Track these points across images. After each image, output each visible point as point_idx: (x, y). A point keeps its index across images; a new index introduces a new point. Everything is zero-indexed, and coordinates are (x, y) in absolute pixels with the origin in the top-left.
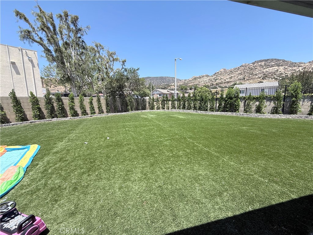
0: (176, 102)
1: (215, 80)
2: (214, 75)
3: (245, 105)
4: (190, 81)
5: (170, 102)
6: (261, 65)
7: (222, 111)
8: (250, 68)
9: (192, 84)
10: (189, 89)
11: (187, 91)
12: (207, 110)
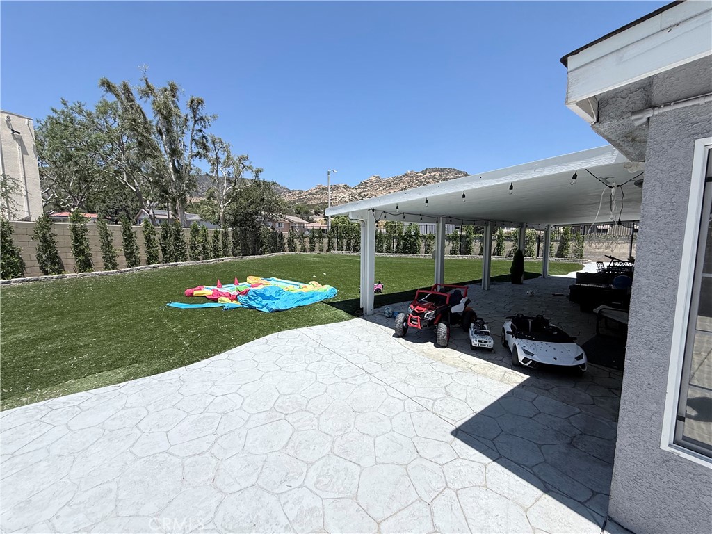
0: (335, 240)
1: (361, 196)
2: (359, 186)
3: (426, 245)
4: (312, 194)
5: (326, 240)
6: (435, 177)
7: (402, 253)
8: (418, 181)
9: (316, 201)
10: (313, 212)
11: (310, 217)
12: (382, 251)
